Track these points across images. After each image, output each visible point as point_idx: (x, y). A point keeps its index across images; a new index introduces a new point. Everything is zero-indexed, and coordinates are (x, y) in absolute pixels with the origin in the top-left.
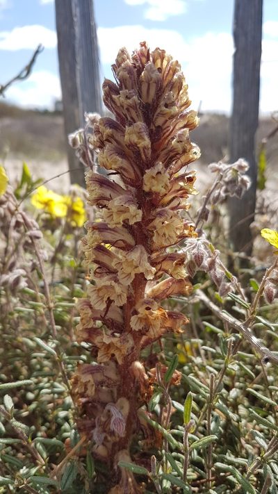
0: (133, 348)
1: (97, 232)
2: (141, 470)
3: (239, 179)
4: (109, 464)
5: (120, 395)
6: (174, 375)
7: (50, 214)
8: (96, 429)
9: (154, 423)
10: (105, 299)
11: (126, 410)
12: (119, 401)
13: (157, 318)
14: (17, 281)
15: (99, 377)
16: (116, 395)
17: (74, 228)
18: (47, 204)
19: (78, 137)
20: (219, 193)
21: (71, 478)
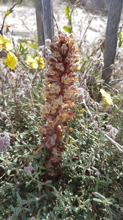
0: (58, 122)
1: (47, 91)
2: (59, 155)
3: (100, 63)
4: (51, 151)
5: (54, 133)
6: (70, 129)
7: (32, 67)
8: (47, 143)
9: (63, 142)
10: (49, 111)
11: (56, 138)
12: (54, 135)
13: (65, 116)
14: (22, 95)
15: (48, 129)
16: (53, 133)
17: (40, 70)
18: (31, 63)
19: (42, 47)
20: (91, 70)
21: (39, 156)
